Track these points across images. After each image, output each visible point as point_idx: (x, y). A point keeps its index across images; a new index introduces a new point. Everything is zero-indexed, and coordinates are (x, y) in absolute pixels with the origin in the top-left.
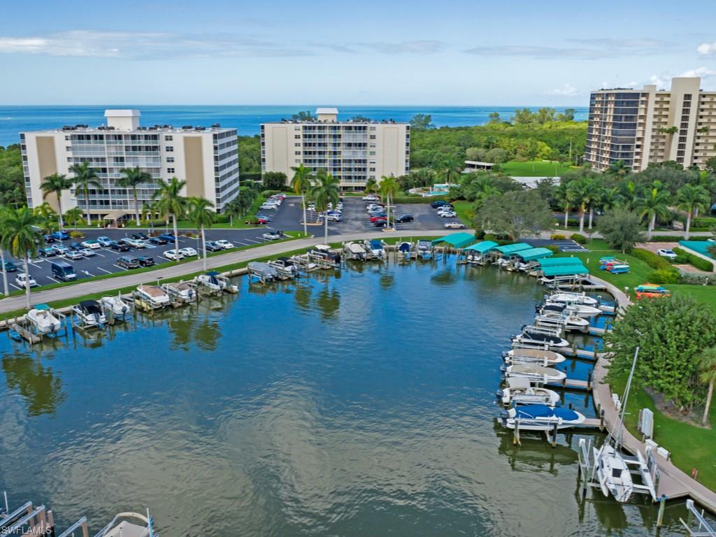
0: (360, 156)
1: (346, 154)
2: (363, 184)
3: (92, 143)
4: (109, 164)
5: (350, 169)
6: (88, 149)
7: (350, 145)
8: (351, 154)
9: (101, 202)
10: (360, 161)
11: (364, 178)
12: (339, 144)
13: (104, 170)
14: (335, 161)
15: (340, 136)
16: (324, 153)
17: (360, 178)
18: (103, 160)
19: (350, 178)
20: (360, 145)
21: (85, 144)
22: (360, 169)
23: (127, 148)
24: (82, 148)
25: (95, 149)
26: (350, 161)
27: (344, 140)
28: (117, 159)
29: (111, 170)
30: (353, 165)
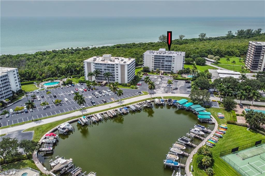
0: (169, 64)
1: (166, 63)
2: (170, 72)
3: (99, 65)
4: (103, 70)
5: (166, 67)
6: (98, 66)
7: (167, 61)
8: (167, 64)
9: (101, 79)
10: (169, 65)
11: (170, 70)
12: (164, 61)
13: (102, 72)
14: (162, 65)
15: (164, 59)
16: (160, 63)
17: (169, 70)
18: (102, 69)
19: (166, 70)
20: (170, 61)
21: (98, 65)
22: (169, 68)
23: (107, 67)
24: (97, 66)
25: (100, 67)
26: (167, 65)
27: (165, 59)
28: (104, 69)
29: (103, 72)
30: (167, 67)
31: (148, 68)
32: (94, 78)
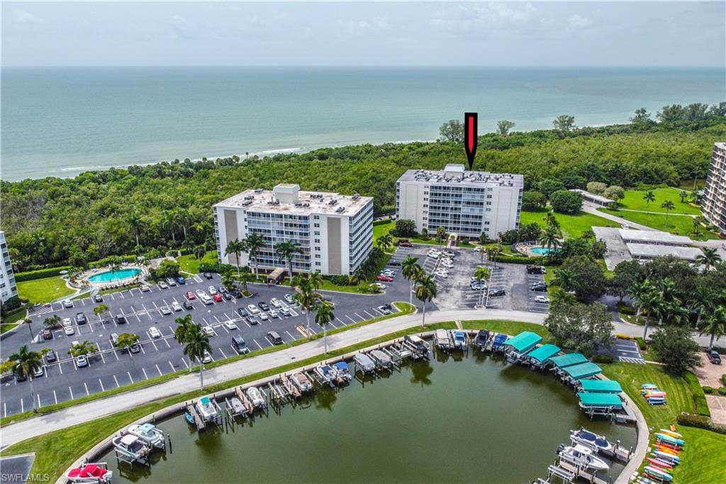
0: (476, 212)
1: (465, 210)
2: (478, 235)
3: (262, 219)
4: (273, 235)
5: (467, 223)
6: (259, 223)
7: (468, 203)
8: (469, 211)
9: (267, 261)
10: (476, 217)
11: (479, 230)
12: (460, 202)
13: (270, 239)
14: (455, 215)
15: (461, 196)
16: (447, 208)
17: (475, 230)
18: (269, 231)
19: (467, 229)
20: (477, 203)
21: (257, 219)
22: (476, 223)
23: (286, 225)
24: (254, 222)
25: (263, 223)
26: (468, 216)
27: (464, 198)
28: (278, 232)
29: (274, 239)
30: (470, 220)
31: (411, 225)
32: (244, 259)
